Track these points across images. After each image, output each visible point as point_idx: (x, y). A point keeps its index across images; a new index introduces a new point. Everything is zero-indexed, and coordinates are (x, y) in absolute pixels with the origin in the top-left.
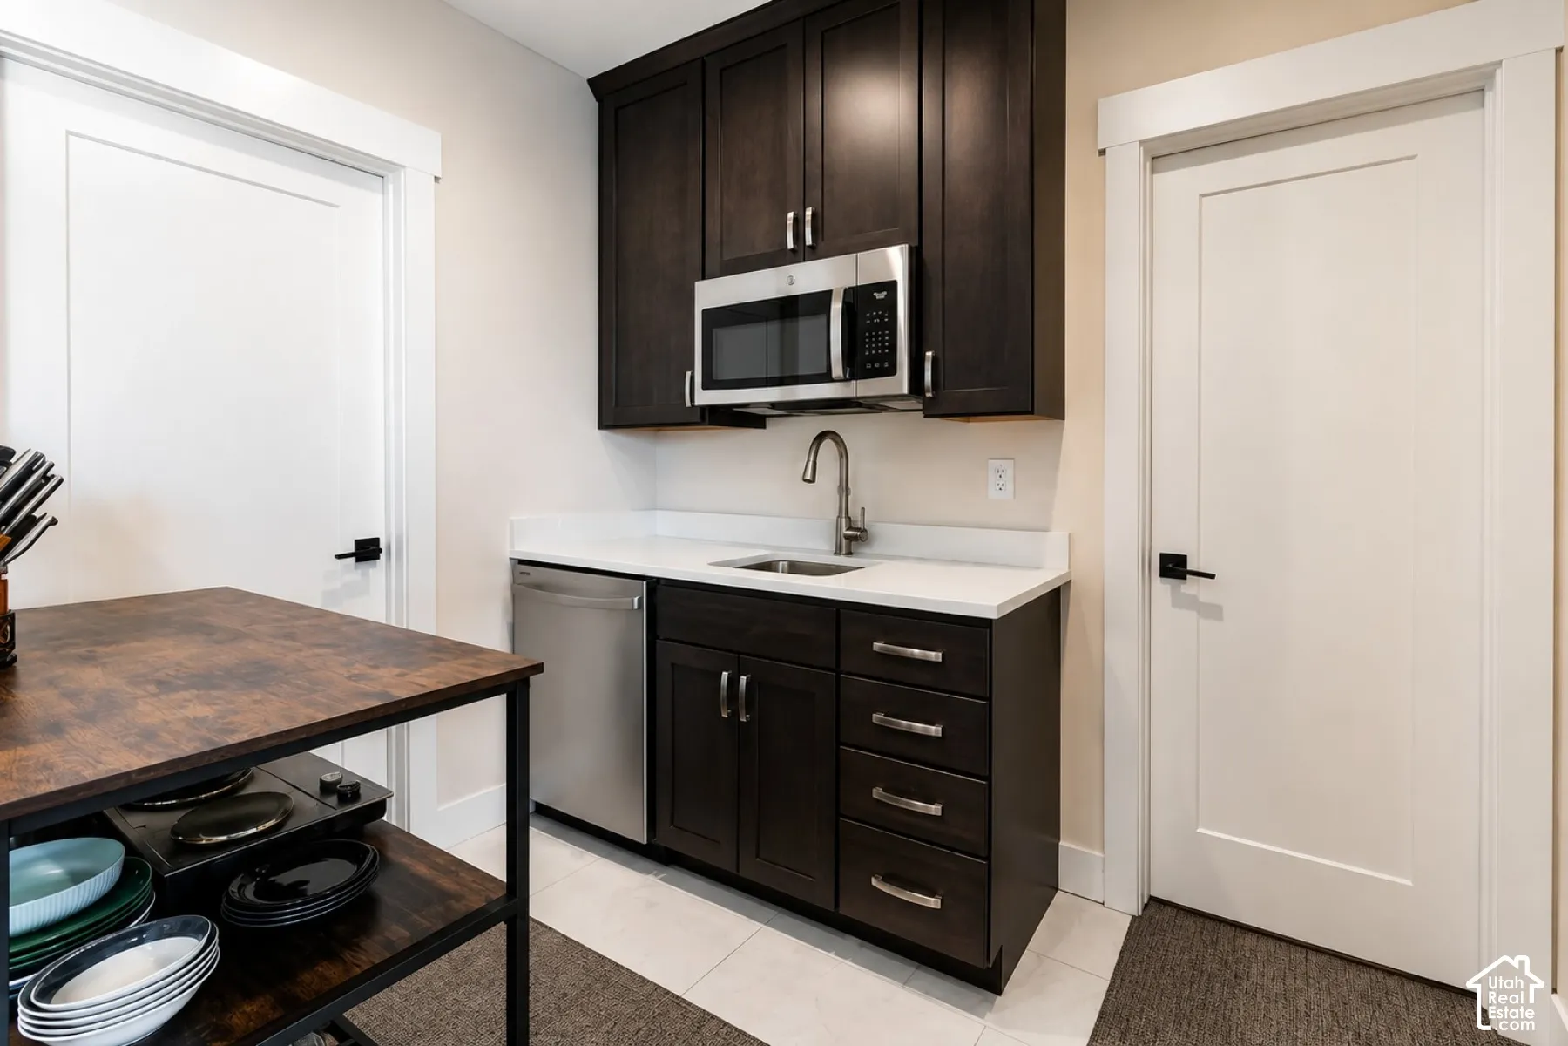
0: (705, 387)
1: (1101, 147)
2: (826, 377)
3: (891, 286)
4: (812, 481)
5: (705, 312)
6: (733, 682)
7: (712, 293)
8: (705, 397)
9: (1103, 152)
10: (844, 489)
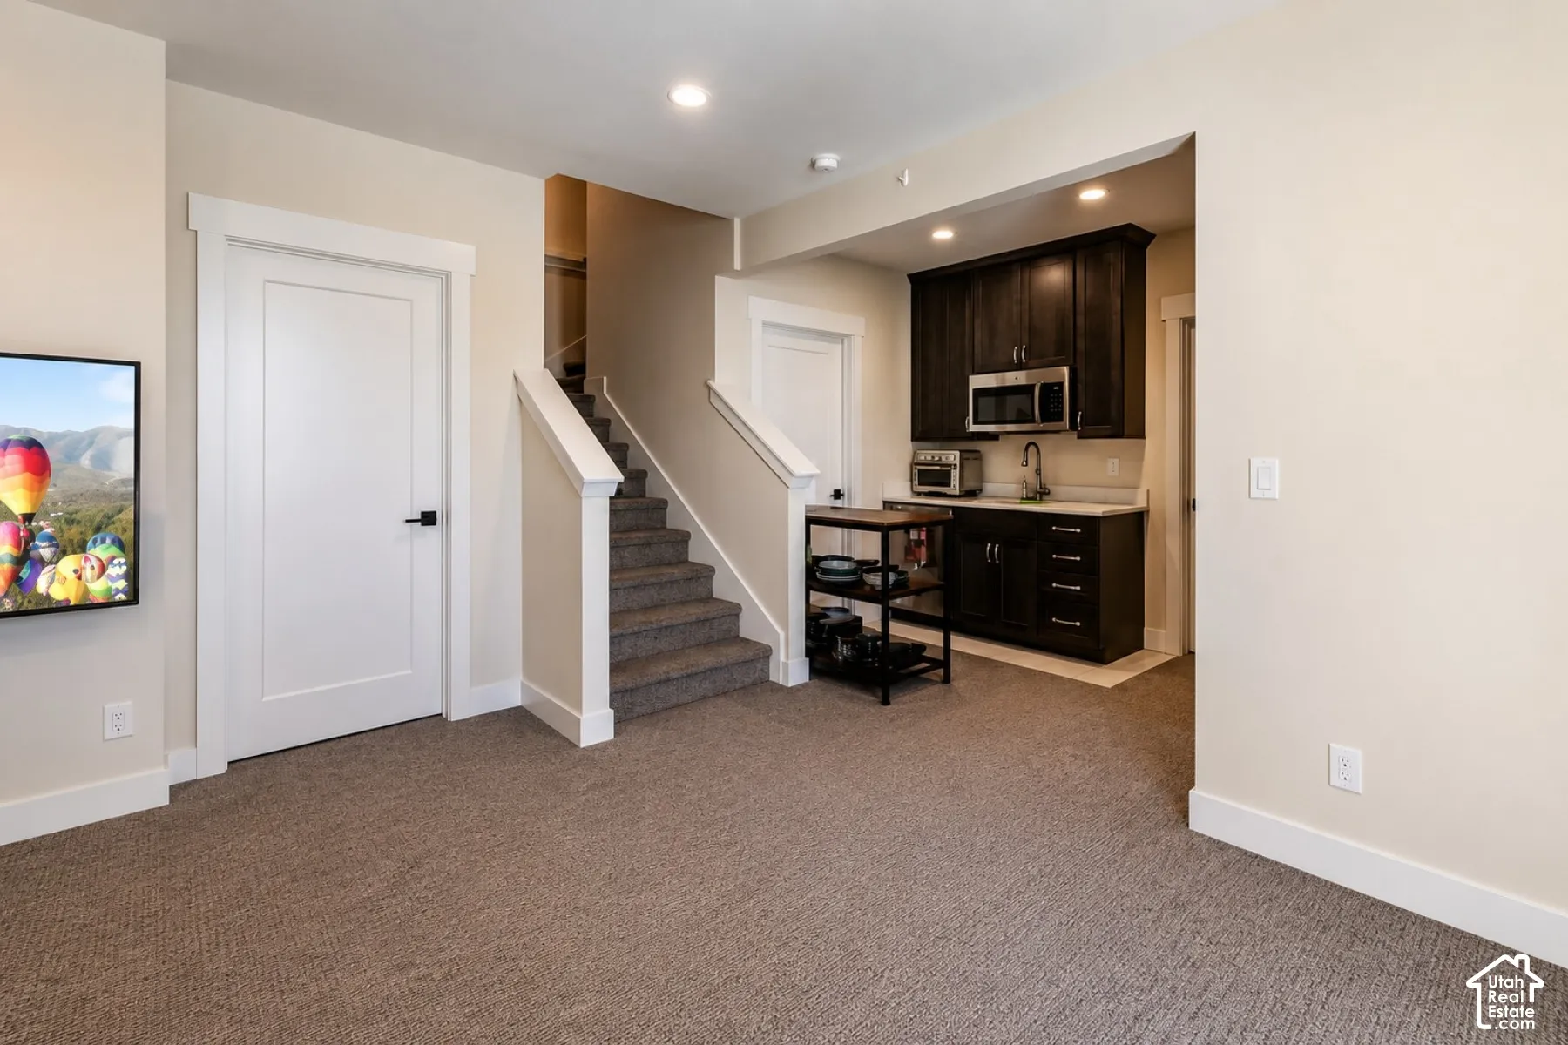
0: (975, 423)
1: (1163, 319)
2: (1033, 421)
3: (1061, 385)
4: (1027, 465)
5: (974, 390)
6: (992, 548)
7: (977, 382)
8: (973, 428)
9: (1164, 321)
10: (1038, 471)
